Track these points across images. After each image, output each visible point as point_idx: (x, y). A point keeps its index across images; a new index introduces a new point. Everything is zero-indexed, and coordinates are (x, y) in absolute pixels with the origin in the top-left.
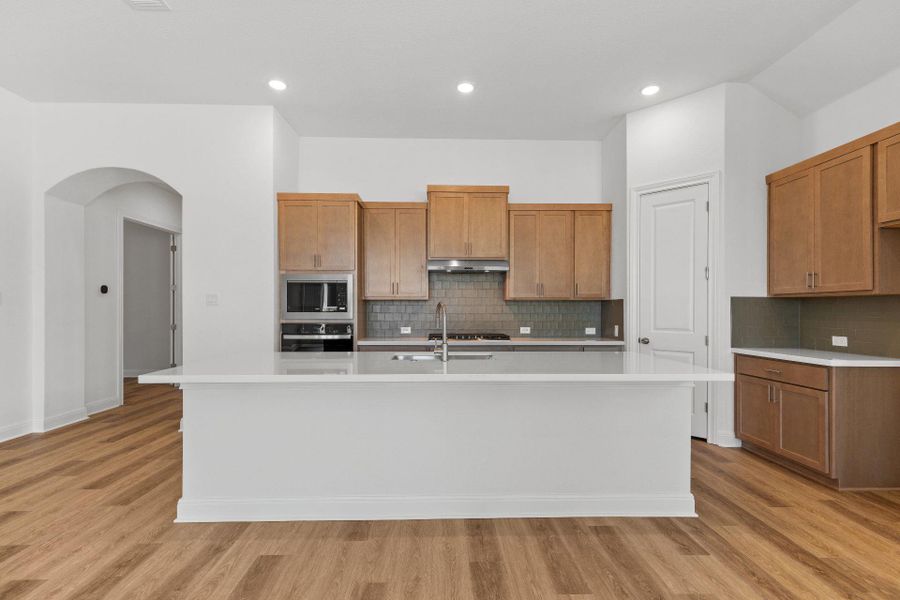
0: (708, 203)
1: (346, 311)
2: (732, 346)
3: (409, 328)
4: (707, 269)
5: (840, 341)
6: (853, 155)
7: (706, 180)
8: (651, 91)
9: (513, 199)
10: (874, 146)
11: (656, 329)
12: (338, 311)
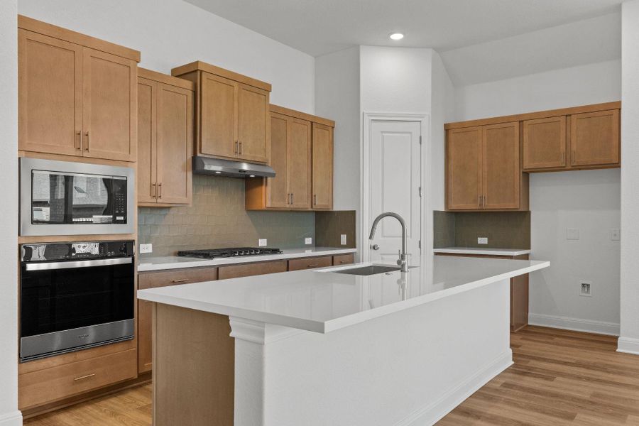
0: (421, 137)
1: (125, 222)
2: (434, 248)
3: (150, 245)
4: (420, 189)
5: (483, 240)
6: (509, 125)
7: (420, 120)
8: (397, 37)
9: (274, 99)
10: (521, 122)
11: (383, 236)
12: (115, 222)
